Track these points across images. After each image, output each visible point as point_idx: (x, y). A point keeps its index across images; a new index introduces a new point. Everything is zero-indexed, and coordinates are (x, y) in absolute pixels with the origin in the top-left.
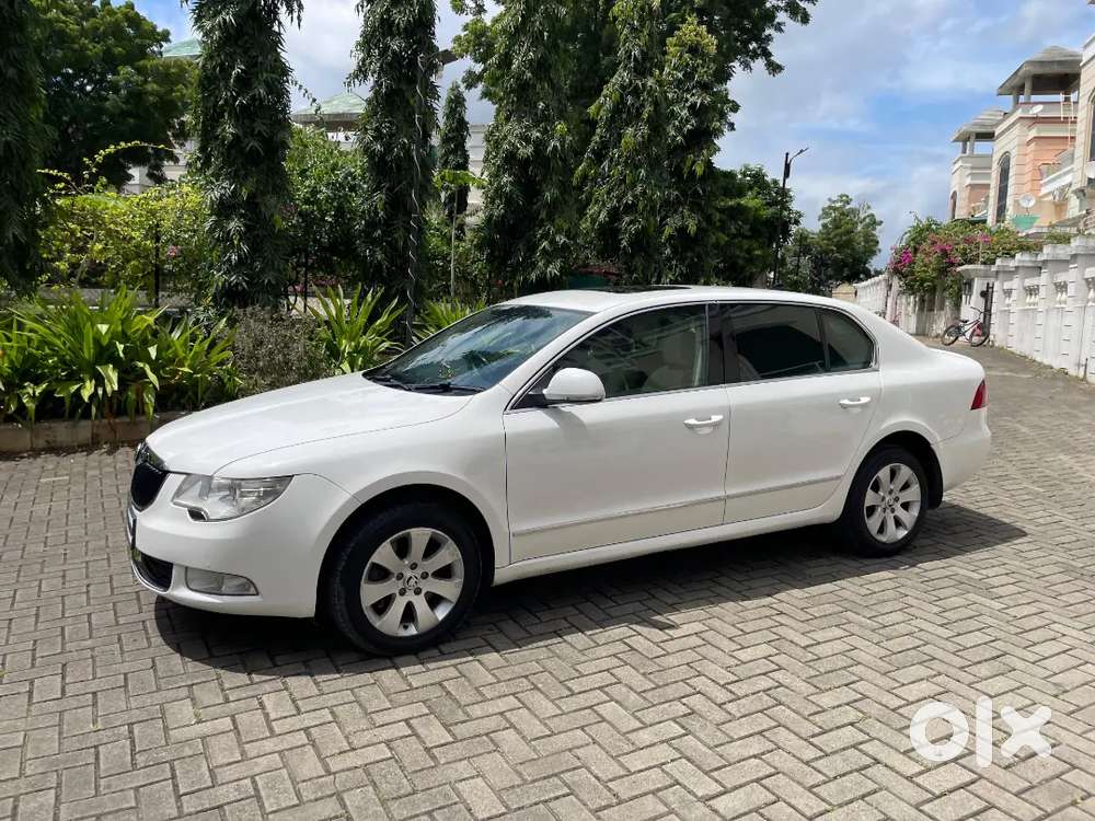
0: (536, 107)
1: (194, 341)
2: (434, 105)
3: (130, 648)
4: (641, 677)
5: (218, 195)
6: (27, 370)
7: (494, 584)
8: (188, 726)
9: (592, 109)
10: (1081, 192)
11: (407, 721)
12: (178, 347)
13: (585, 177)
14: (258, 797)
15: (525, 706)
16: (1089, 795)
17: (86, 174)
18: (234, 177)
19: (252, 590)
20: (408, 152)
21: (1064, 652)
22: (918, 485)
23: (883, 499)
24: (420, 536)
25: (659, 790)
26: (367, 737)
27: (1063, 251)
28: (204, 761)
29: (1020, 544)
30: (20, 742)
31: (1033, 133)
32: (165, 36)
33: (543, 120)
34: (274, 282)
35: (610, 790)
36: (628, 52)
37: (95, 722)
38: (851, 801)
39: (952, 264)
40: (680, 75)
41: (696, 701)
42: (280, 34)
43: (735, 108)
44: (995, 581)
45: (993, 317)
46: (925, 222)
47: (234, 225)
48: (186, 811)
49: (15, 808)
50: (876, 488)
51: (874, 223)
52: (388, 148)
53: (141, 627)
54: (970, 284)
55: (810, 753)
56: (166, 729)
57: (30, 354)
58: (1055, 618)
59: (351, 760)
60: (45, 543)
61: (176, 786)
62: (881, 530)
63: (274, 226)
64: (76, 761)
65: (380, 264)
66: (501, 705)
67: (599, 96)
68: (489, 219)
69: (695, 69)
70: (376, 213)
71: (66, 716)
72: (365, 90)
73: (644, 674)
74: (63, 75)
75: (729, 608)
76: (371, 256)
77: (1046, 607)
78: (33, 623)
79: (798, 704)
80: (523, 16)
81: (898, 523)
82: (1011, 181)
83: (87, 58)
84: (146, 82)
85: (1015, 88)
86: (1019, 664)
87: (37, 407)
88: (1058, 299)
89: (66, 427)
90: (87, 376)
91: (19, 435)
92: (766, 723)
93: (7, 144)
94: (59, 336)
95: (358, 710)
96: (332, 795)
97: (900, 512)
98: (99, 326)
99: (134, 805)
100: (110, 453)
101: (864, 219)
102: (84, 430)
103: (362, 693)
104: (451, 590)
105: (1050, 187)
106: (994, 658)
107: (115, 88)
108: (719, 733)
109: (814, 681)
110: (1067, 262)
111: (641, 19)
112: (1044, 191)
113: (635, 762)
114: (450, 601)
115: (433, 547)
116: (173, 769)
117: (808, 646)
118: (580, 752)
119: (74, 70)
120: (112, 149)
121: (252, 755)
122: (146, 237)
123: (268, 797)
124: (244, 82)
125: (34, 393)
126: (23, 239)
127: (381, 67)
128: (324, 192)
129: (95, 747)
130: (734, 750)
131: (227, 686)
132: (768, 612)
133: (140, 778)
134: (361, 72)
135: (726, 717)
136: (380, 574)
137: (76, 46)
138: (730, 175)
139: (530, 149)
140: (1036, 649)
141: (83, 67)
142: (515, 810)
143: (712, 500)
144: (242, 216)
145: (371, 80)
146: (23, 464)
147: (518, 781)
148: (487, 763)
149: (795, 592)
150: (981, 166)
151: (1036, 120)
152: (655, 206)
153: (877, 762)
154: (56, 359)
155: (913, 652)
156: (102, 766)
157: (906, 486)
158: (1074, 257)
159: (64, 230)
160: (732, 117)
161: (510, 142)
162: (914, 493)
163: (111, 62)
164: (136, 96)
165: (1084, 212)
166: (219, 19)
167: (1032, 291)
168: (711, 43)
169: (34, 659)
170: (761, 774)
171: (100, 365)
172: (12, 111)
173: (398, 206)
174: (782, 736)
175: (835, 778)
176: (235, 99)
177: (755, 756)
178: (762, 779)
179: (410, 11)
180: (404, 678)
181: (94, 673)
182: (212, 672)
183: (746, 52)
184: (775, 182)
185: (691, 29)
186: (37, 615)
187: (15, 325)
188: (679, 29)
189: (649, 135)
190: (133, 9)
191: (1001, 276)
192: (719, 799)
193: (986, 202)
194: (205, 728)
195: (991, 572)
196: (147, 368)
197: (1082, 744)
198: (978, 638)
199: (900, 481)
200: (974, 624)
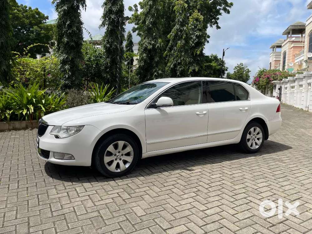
0: (153, 35)
1: (55, 99)
2: (124, 34)
3: (38, 176)
4: (184, 182)
5: (62, 58)
6: (7, 107)
7: (142, 158)
8: (54, 195)
9: (169, 36)
10: (306, 61)
11: (118, 193)
12: (51, 100)
13: (167, 56)
14: (75, 212)
15: (151, 189)
16: (311, 209)
17: (24, 53)
18: (67, 53)
19: (73, 158)
20: (116, 47)
21: (304, 175)
22: (262, 133)
23: (252, 137)
24: (121, 143)
25: (190, 209)
26: (106, 197)
27: (301, 76)
28: (59, 204)
29: (290, 150)
30: (6, 199)
31: (292, 45)
32: (47, 18)
33: (155, 38)
34: (78, 83)
35: (176, 209)
36: (179, 20)
37: (27, 194)
38: (244, 211)
39: (270, 81)
40: (193, 27)
41: (200, 188)
42: (80, 13)
43: (209, 37)
44: (284, 159)
45: (282, 95)
46: (262, 69)
47: (67, 67)
48: (54, 215)
49: (4, 215)
50: (250, 134)
51: (249, 71)
52: (111, 46)
53: (41, 171)
54: (275, 86)
55: (232, 200)
56: (48, 196)
57: (8, 102)
58: (301, 167)
59: (102, 202)
60: (13, 152)
61: (51, 210)
62: (251, 146)
63: (79, 67)
64: (22, 204)
65: (109, 78)
66: (144, 189)
67: (171, 32)
68: (139, 67)
69: (197, 25)
70: (108, 64)
71: (19, 193)
72: (104, 29)
73: (185, 182)
74: (18, 28)
75: (209, 166)
76: (106, 76)
77: (298, 165)
78: (9, 171)
79: (229, 188)
80: (149, 9)
81: (256, 144)
82: (287, 59)
83: (25, 23)
84: (41, 30)
85: (287, 33)
86: (291, 179)
87: (10, 117)
88: (300, 89)
89: (19, 123)
90: (24, 108)
91: (5, 125)
92: (220, 193)
93: (2, 42)
94: (17, 97)
95: (103, 191)
96: (96, 211)
97: (257, 141)
98: (28, 94)
99: (39, 214)
100: (31, 130)
101: (246, 70)
102: (24, 124)
103: (105, 187)
104: (130, 159)
105: (297, 61)
106: (284, 177)
107: (32, 32)
108: (206, 195)
109: (233, 183)
110: (303, 79)
111: (182, 11)
112: (296, 61)
113: (183, 202)
114: (130, 162)
115: (125, 147)
116: (50, 205)
117: (231, 174)
118: (167, 200)
119: (21, 27)
120: (32, 46)
121: (73, 202)
122: (41, 71)
123: (78, 212)
124: (70, 26)
125: (9, 113)
126: (6, 70)
127: (109, 23)
128: (93, 58)
129: (28, 200)
130: (211, 199)
131: (65, 185)
132: (220, 166)
133: (41, 207)
134: (103, 24)
135: (208, 191)
136: (110, 154)
137: (22, 20)
138: (208, 57)
139: (151, 46)
140: (296, 175)
141: (24, 26)
142: (149, 214)
143: (204, 136)
144: (69, 64)
145: (106, 27)
146: (6, 133)
147: (150, 207)
148: (140, 203)
149: (228, 162)
150: (278, 55)
151: (293, 42)
152: (187, 63)
153: (251, 202)
154: (15, 103)
155: (261, 176)
156: (29, 205)
157: (258, 133)
158: (304, 77)
159: (18, 68)
160: (208, 39)
161: (145, 44)
162: (261, 135)
163: (31, 25)
164: (38, 34)
165: (307, 67)
166: (63, 8)
167: (293, 87)
168: (202, 18)
169: (9, 179)
170: (218, 205)
171: (28, 105)
172: (3, 33)
173: (114, 62)
174: (224, 195)
175: (239, 206)
176: (67, 31)
177: (216, 201)
178: (219, 206)
179: (117, 7)
180: (117, 183)
181: (27, 182)
182: (61, 182)
183: (212, 22)
184: (220, 59)
185: (196, 14)
186: (10, 169)
187: (4, 94)
188: (193, 14)
189: (185, 43)
190: (38, 10)
191: (284, 83)
192: (207, 211)
193: (280, 65)
194: (60, 195)
195: (282, 157)
196: (42, 106)
197: (309, 197)
198: (279, 172)
199: (257, 132)
200: (278, 169)
